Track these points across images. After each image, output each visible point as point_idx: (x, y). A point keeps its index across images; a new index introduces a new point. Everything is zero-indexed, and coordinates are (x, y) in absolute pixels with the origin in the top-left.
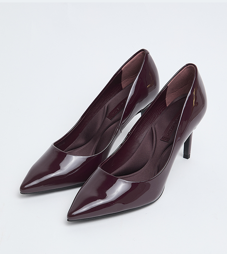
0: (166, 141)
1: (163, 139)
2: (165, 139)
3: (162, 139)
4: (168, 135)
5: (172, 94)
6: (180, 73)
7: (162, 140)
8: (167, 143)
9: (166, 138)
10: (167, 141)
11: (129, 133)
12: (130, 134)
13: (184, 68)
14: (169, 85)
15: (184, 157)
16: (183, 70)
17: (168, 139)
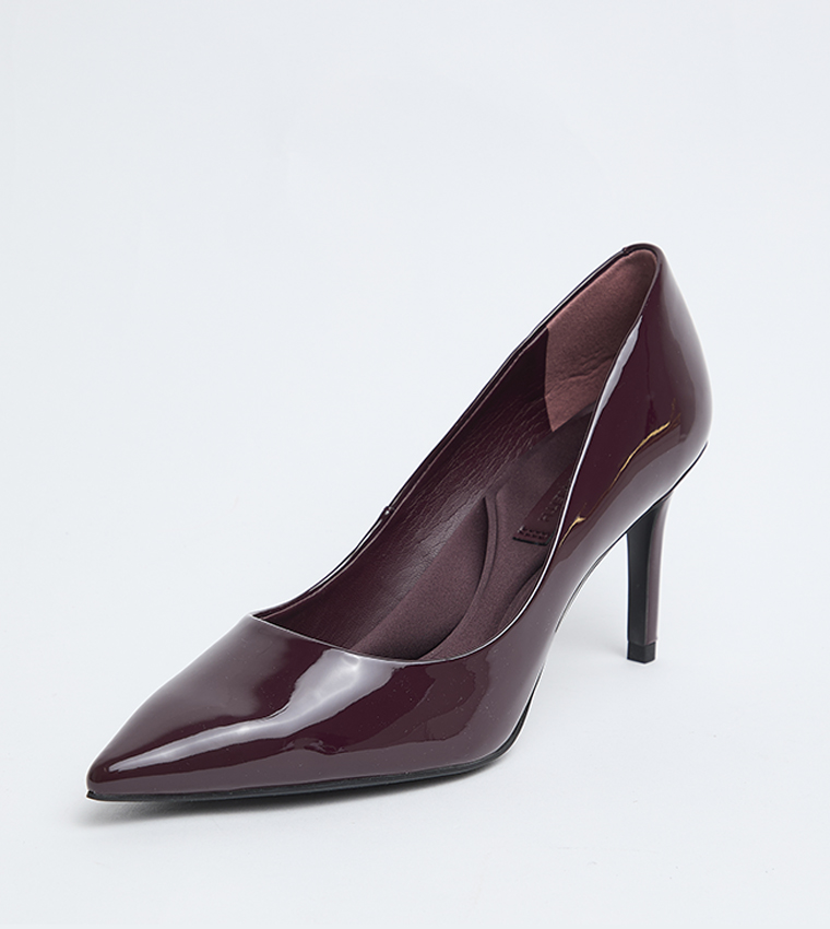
0: (536, 540)
1: (527, 535)
2: (534, 536)
3: (522, 537)
4: (546, 520)
5: (574, 383)
6: (596, 280)
7: (519, 540)
8: (541, 548)
9: (538, 532)
10: (541, 541)
11: (387, 508)
12: (391, 512)
13: (616, 264)
14: (553, 327)
15: (629, 658)
16: (608, 271)
17: (544, 534)
